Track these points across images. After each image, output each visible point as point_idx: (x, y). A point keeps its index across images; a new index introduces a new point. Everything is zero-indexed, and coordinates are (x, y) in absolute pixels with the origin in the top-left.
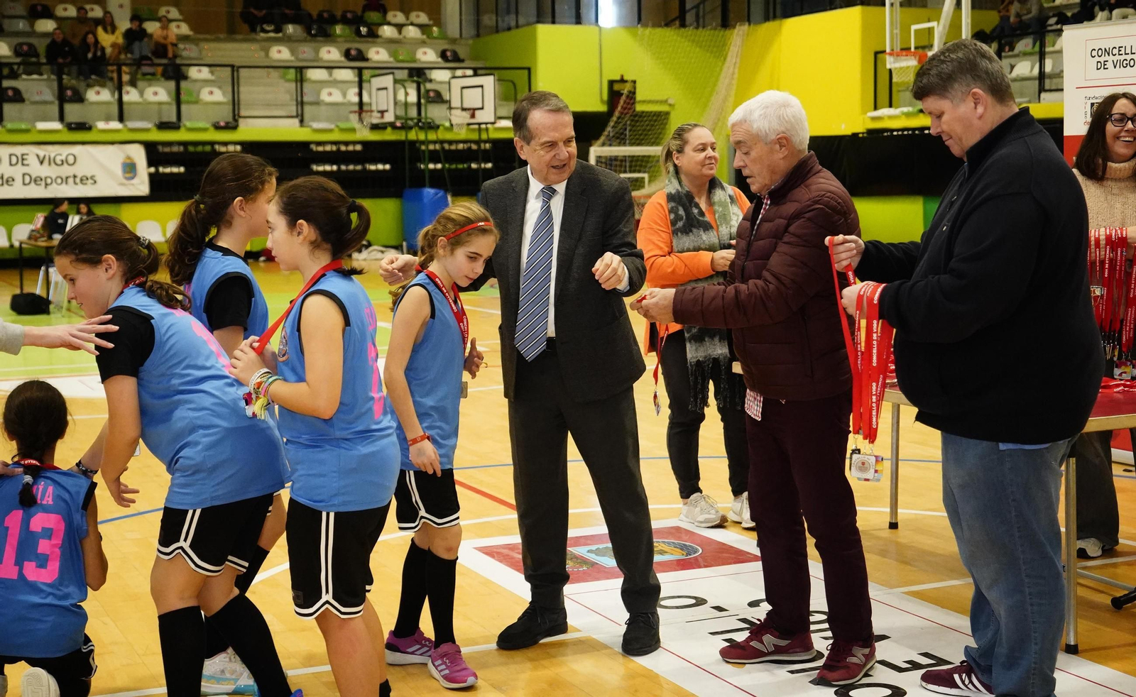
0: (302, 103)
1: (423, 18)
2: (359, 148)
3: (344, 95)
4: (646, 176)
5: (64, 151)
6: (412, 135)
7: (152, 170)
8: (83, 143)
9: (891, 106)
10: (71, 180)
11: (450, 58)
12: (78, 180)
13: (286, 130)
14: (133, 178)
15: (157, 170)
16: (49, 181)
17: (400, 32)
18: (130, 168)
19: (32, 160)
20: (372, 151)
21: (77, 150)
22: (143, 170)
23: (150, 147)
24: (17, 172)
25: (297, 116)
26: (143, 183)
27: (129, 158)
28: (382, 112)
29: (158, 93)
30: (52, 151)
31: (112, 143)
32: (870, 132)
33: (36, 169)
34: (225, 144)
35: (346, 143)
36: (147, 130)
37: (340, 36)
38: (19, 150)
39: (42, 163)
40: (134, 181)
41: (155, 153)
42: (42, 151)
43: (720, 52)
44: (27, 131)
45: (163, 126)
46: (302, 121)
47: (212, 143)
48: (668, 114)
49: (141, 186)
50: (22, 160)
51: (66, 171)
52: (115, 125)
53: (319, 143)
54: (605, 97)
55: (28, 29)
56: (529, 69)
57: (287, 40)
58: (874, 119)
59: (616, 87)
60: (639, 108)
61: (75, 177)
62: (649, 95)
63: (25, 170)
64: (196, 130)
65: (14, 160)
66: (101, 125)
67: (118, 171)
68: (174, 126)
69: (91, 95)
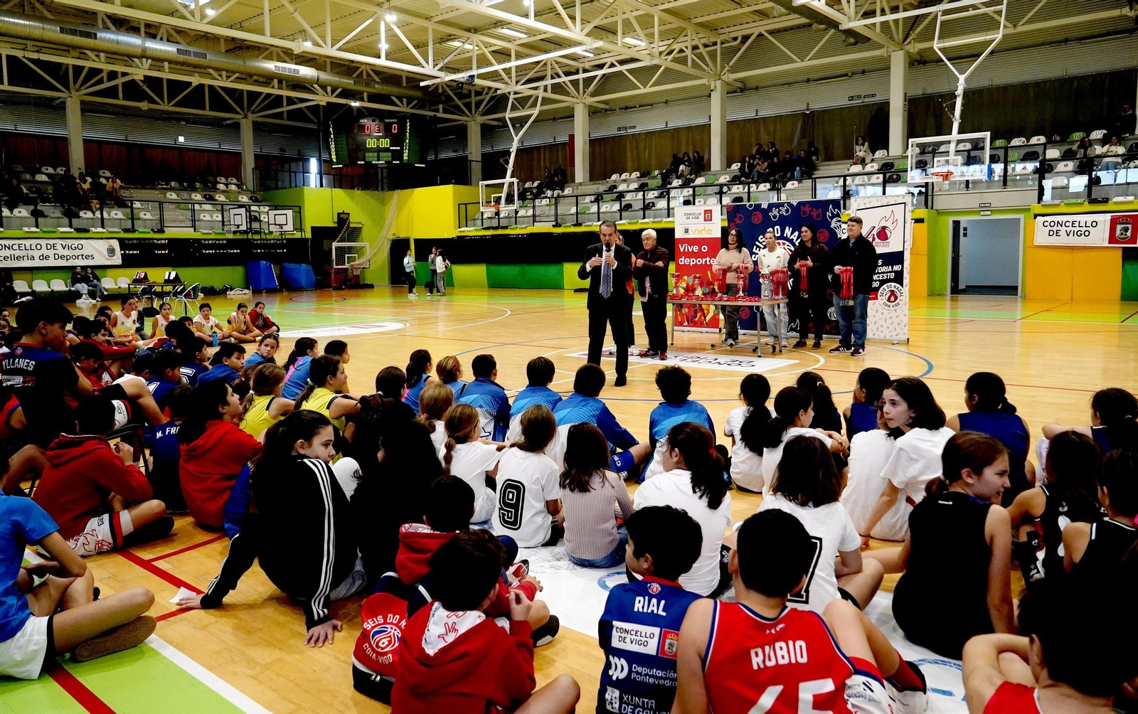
0: (195, 220)
1: (235, 181)
2: (225, 242)
3: (212, 217)
4: (356, 255)
5: (76, 242)
6: (250, 236)
7: (123, 252)
8: (86, 239)
9: (467, 226)
10: (80, 257)
11: (255, 200)
12: (84, 257)
13: (188, 233)
14: (113, 256)
15: (125, 252)
16: (69, 257)
17: (227, 188)
18: (111, 251)
19: (59, 247)
20: (231, 243)
21: (83, 242)
22: (118, 252)
23: (121, 241)
24: (51, 253)
25: (192, 227)
26: (118, 258)
27: (110, 246)
28: (238, 226)
29: (117, 214)
30: (70, 242)
31: (102, 239)
32: (458, 237)
33: (61, 251)
34: (158, 240)
35: (219, 240)
36: (120, 232)
37: (199, 188)
38: (51, 242)
39: (64, 249)
40: (114, 258)
41: (124, 244)
42: (64, 242)
43: (383, 203)
44: (55, 232)
45: (126, 231)
46: (195, 229)
47: (153, 239)
48: (361, 228)
49: (118, 260)
50: (54, 246)
51: (77, 252)
52: (100, 230)
53: (205, 240)
54: (336, 220)
55: (31, 179)
56: (300, 207)
57: (172, 189)
58: (460, 232)
59: (342, 216)
60: (351, 225)
61: (82, 255)
62: (356, 219)
63: (56, 251)
64: (143, 233)
65: (49, 247)
66: (93, 229)
67: (106, 253)
68: (133, 230)
69: (82, 214)
